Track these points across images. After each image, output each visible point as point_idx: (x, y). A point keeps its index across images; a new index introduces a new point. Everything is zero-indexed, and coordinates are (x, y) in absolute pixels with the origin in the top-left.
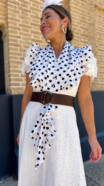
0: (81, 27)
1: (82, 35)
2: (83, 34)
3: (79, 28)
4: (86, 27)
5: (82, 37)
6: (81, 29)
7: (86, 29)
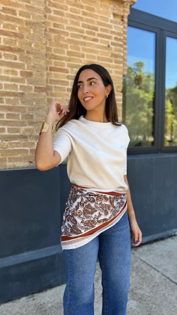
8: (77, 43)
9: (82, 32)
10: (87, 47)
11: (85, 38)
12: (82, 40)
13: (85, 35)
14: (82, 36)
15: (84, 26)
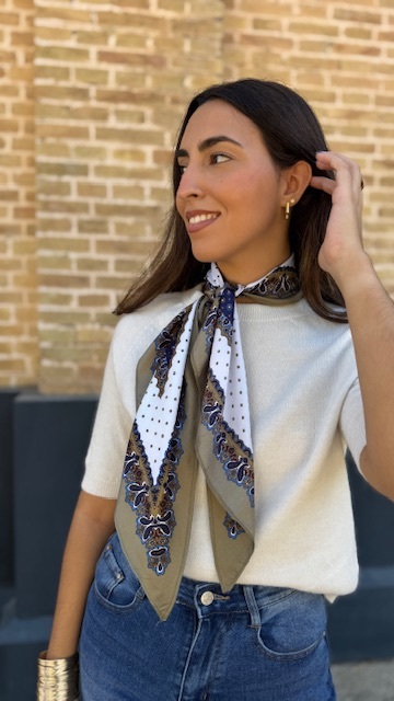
0: (104, 56)
1: (113, 97)
2: (124, 88)
3: (92, 63)
4: (150, 48)
5: (111, 107)
6: (104, 66)
7: (145, 60)
8: (317, 64)
9: (333, 32)
10: (346, 74)
11: (340, 48)
12: (332, 55)
13: (342, 39)
14: (331, 45)
15: (339, 15)
